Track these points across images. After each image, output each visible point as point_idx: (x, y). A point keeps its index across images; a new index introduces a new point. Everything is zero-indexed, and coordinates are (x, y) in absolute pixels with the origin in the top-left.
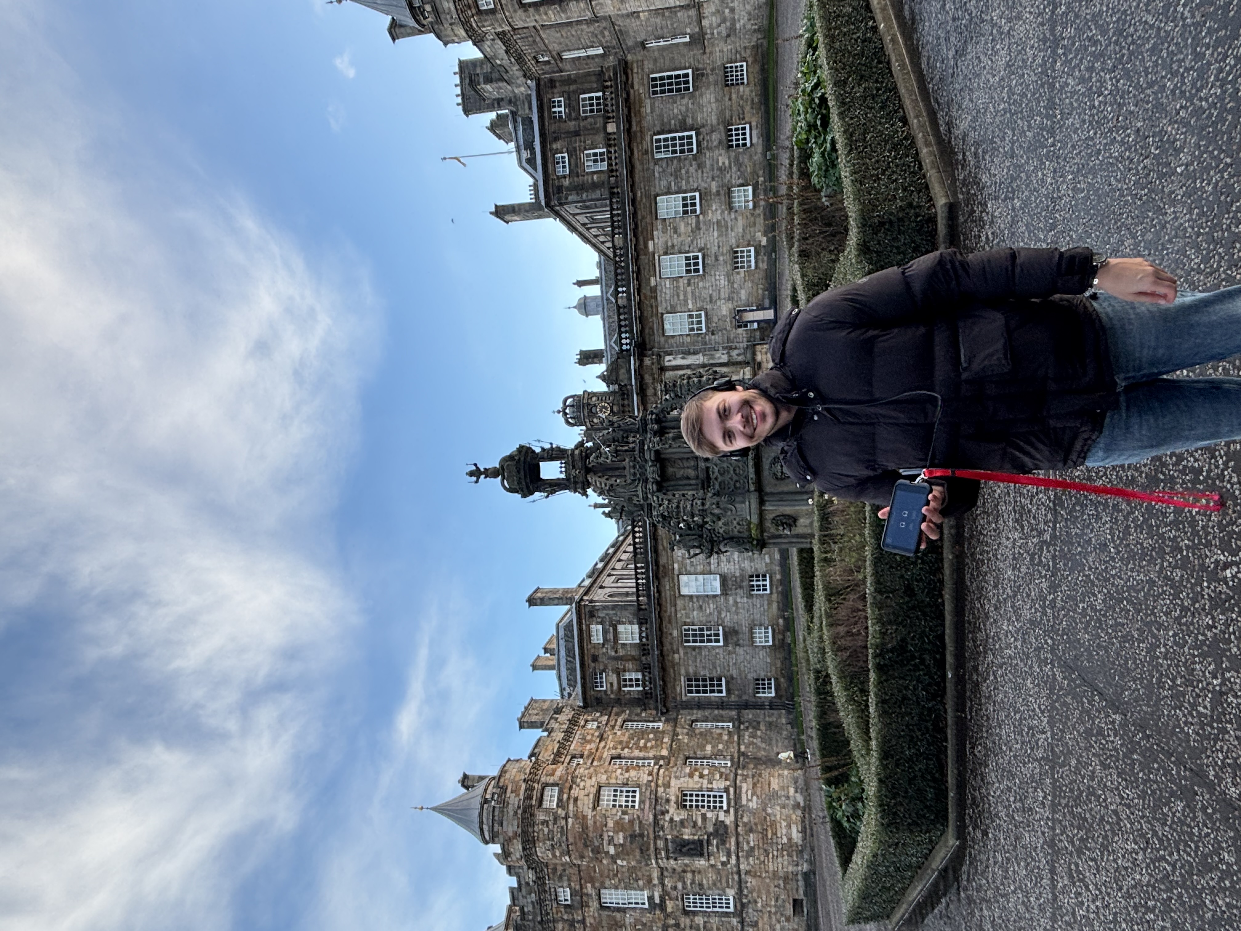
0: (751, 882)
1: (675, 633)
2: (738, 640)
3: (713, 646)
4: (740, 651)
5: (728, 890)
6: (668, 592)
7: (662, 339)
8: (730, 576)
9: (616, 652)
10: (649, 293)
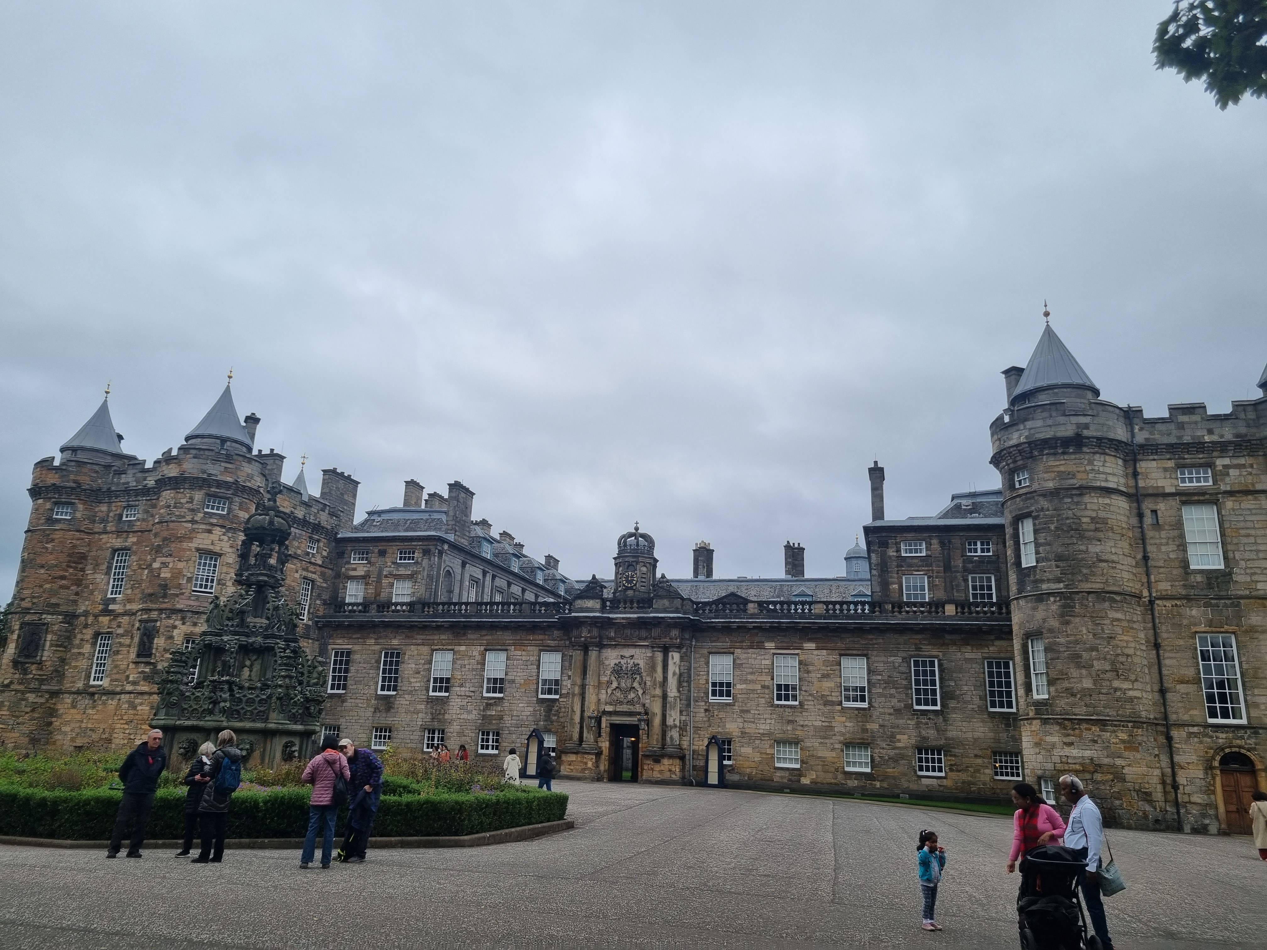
0: (112, 703)
1: (395, 642)
2: (380, 712)
3: (377, 683)
4: (369, 713)
5: (109, 679)
6: (437, 637)
7: (705, 651)
8: (446, 708)
9: (386, 576)
10: (757, 639)
